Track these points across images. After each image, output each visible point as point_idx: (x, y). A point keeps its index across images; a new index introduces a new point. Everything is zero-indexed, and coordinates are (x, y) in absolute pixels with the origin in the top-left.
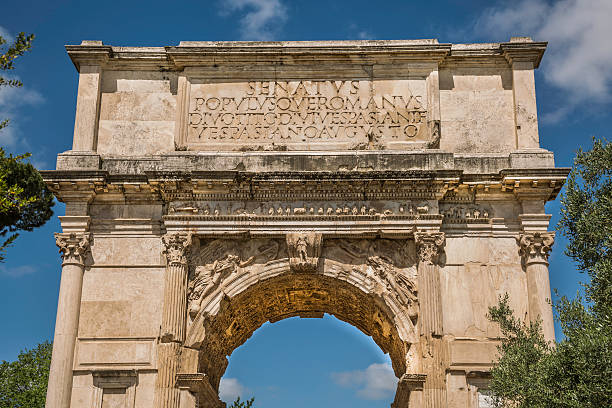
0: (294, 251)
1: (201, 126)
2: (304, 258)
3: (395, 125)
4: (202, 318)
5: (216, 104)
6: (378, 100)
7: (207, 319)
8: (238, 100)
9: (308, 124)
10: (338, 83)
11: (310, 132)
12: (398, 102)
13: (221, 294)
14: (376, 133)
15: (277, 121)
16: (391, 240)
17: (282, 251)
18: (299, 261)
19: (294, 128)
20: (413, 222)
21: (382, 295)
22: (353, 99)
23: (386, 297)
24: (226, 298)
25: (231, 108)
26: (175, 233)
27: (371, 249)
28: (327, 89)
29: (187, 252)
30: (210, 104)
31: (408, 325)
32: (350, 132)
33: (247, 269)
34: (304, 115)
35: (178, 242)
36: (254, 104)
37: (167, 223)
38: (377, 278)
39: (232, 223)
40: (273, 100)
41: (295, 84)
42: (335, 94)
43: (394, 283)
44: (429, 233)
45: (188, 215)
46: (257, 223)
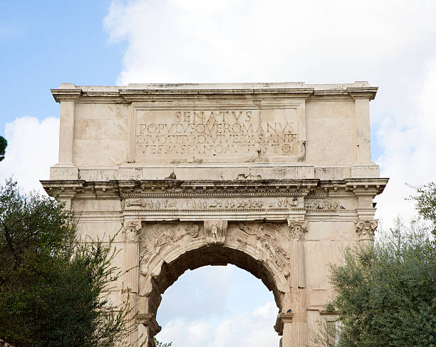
0: (209, 232)
1: (144, 145)
2: (216, 237)
3: (276, 144)
4: (150, 277)
5: (155, 128)
6: (264, 126)
7: (153, 278)
8: (169, 125)
9: (217, 143)
10: (237, 113)
11: (219, 149)
12: (278, 127)
13: (162, 261)
14: (263, 150)
15: (196, 141)
16: (273, 223)
17: (201, 231)
18: (213, 240)
19: (208, 146)
20: (287, 213)
21: (267, 260)
22: (247, 126)
23: (269, 262)
24: (165, 263)
25: (164, 132)
26: (131, 221)
27: (260, 229)
28: (230, 118)
29: (138, 232)
30: (150, 129)
31: (283, 280)
32: (246, 148)
33: (178, 243)
34: (214, 136)
35: (133, 226)
36: (180, 129)
37: (124, 214)
38: (264, 249)
39: (168, 213)
40: (193, 126)
41: (208, 114)
42: (235, 121)
43: (274, 253)
44: (297, 220)
45: (138, 208)
46: (184, 214)
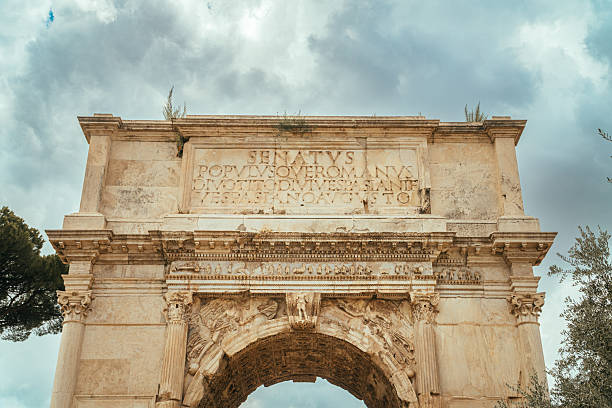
0: (294, 310)
1: (204, 191)
2: (303, 316)
3: (388, 193)
4: (201, 377)
5: (219, 171)
6: (372, 170)
7: (206, 378)
8: (239, 169)
9: (306, 190)
10: (334, 153)
11: (308, 198)
12: (391, 172)
13: (221, 353)
14: (371, 199)
15: (277, 187)
16: (387, 300)
17: (281, 311)
18: (299, 319)
19: (293, 193)
20: (409, 282)
21: (380, 353)
22: (348, 168)
23: (383, 356)
24: (225, 356)
25: (232, 175)
26: (177, 291)
27: (368, 308)
28: (324, 160)
29: (187, 308)
30: (213, 171)
31: (406, 383)
32: (346, 198)
33: (246, 327)
34: (302, 181)
35: (179, 299)
36: (254, 172)
37: (168, 282)
38: (375, 338)
39: (233, 282)
40: (272, 168)
41: (293, 154)
42: (331, 164)
43: (389, 341)
44: (424, 293)
45: (190, 274)
46: (257, 282)
